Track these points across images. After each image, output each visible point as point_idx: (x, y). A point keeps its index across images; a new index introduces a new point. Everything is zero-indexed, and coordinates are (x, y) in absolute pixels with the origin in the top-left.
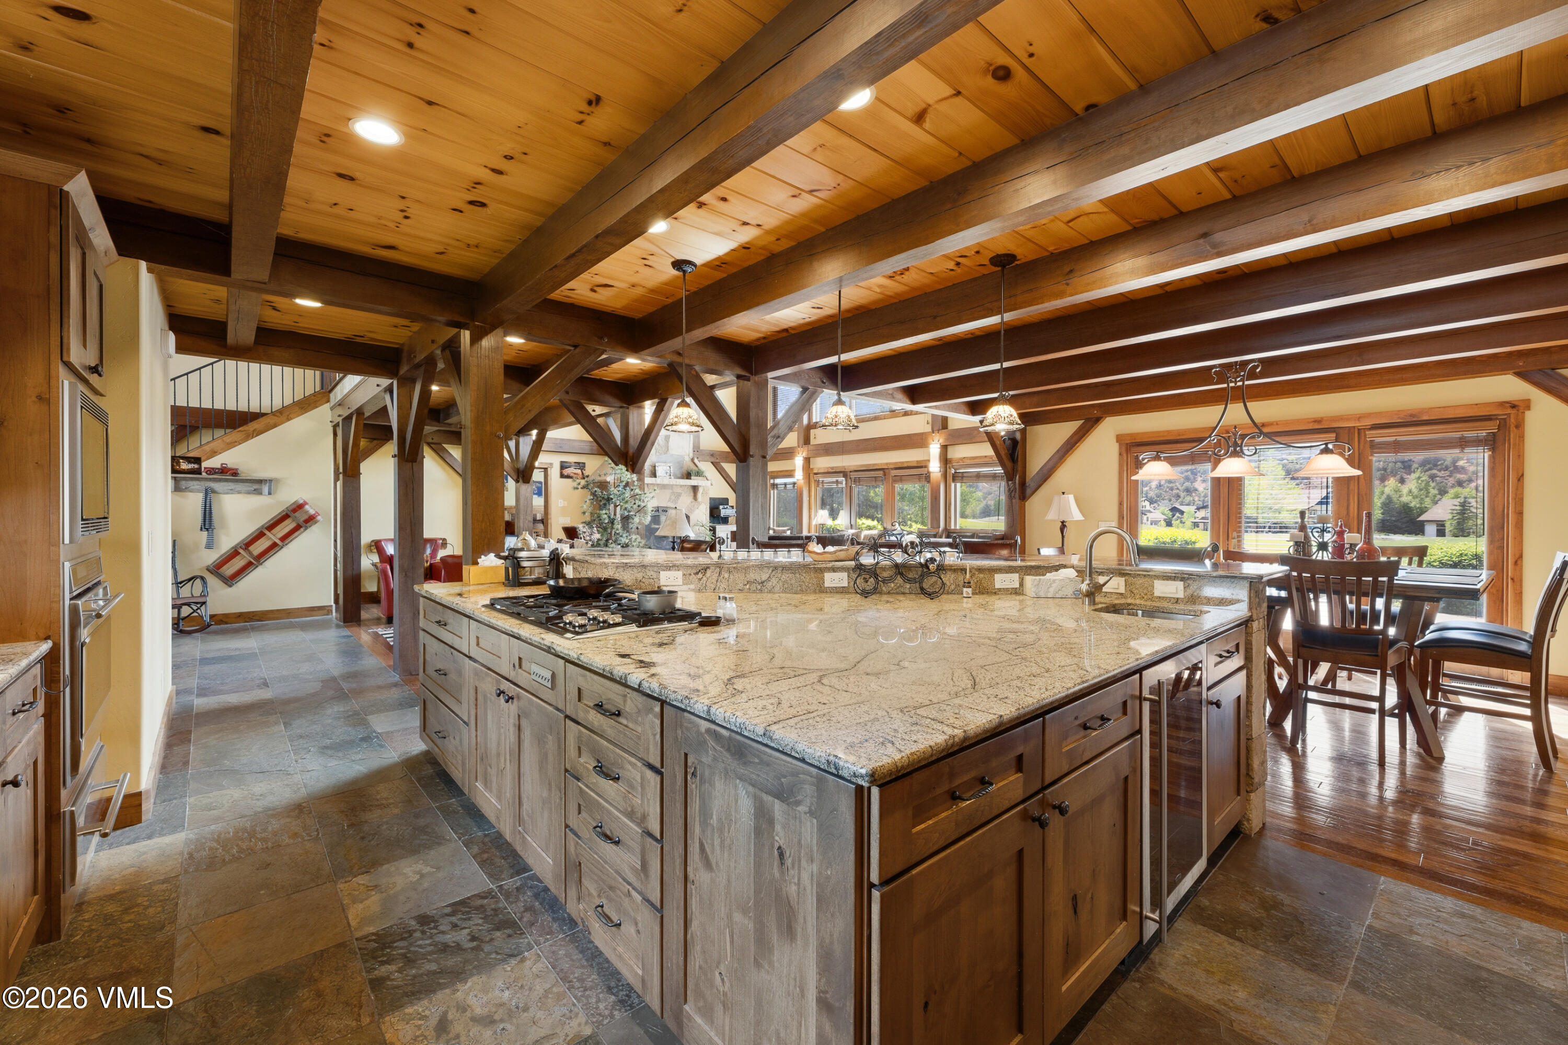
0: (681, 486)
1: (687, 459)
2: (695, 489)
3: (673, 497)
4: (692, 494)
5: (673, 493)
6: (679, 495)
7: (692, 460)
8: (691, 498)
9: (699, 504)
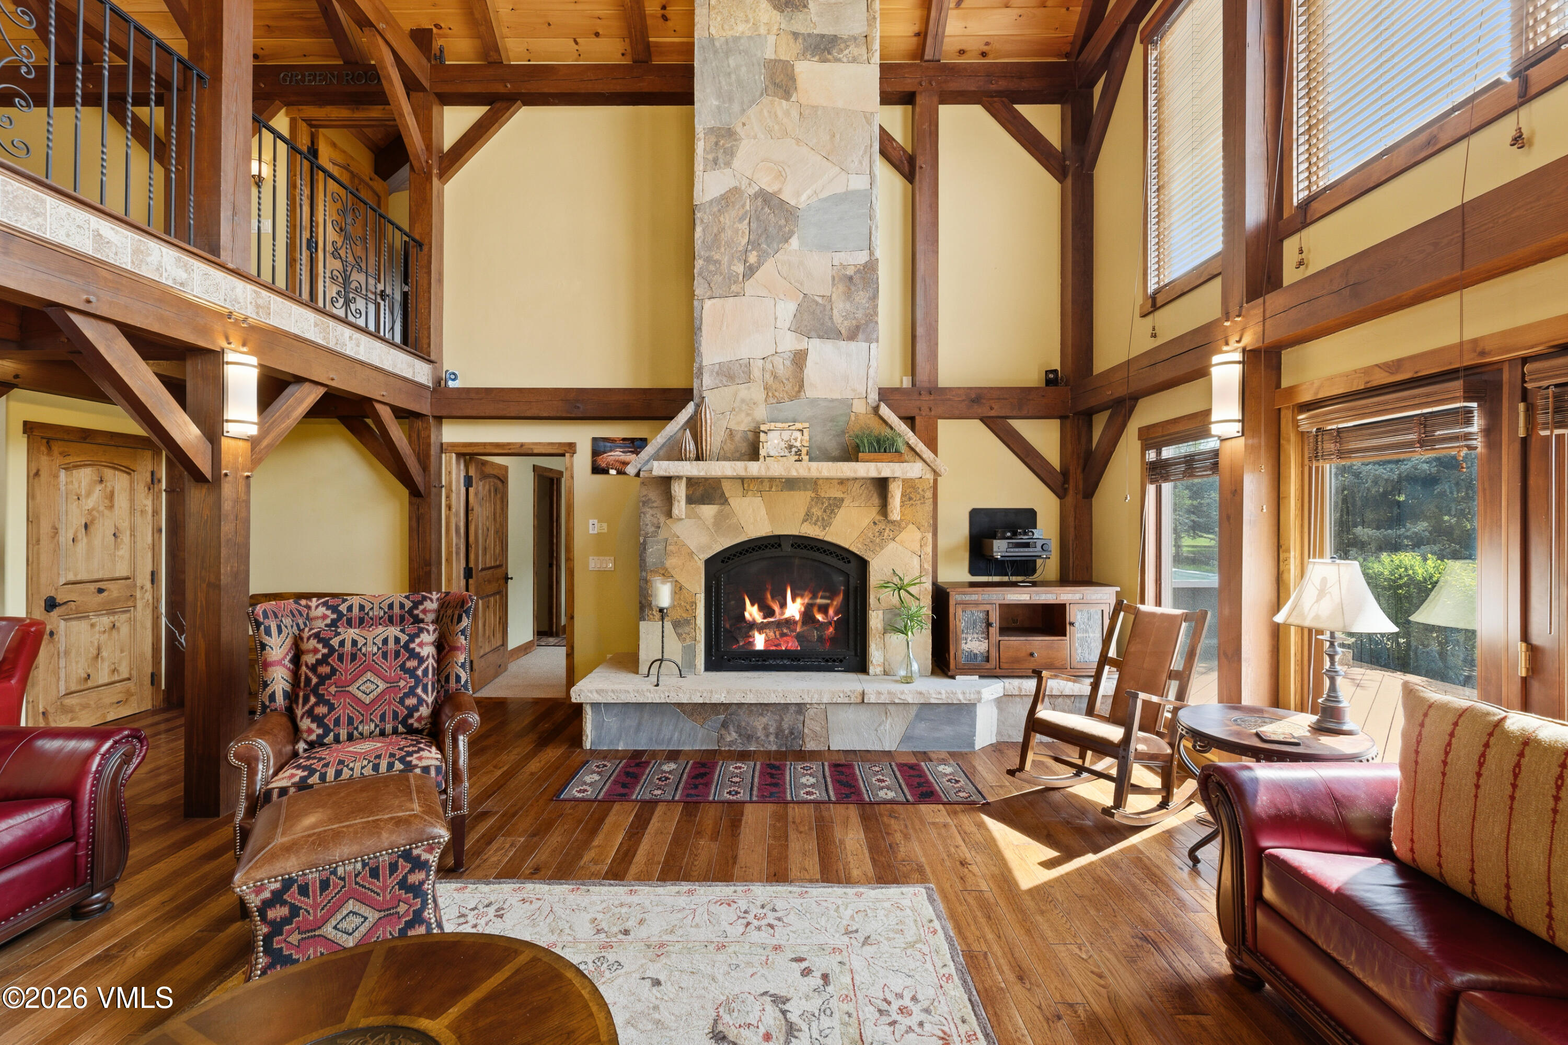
0: (842, 482)
1: (860, 408)
2: (882, 485)
3: (817, 511)
4: (876, 500)
5: (818, 499)
6: (835, 505)
7: (876, 409)
8: (872, 513)
9: (897, 526)
